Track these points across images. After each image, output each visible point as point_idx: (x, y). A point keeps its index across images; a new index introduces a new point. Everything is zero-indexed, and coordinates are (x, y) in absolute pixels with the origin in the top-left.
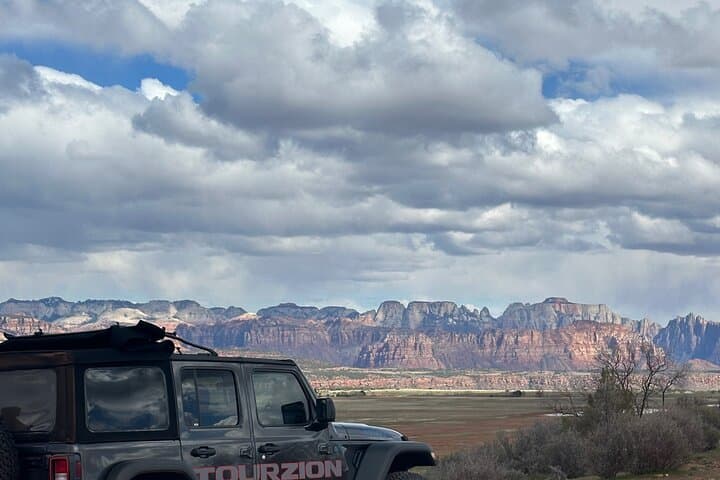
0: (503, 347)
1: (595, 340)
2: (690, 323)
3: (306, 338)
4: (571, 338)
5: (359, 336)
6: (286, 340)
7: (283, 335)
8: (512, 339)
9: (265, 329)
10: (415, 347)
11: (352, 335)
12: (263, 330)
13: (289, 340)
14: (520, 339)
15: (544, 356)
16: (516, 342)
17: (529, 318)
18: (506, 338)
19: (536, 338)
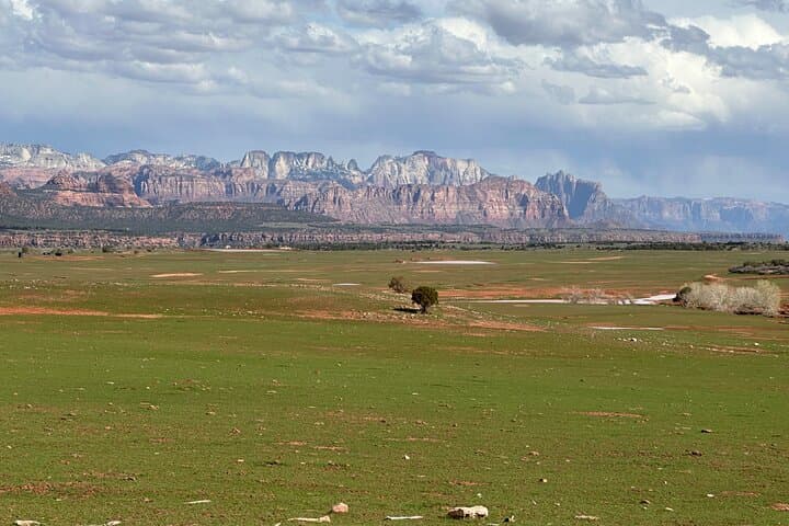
0: (419, 202)
1: (507, 197)
2: (560, 181)
3: (204, 190)
4: (486, 195)
5: (253, 188)
6: (184, 191)
7: (181, 187)
8: (429, 195)
9: (164, 178)
10: (334, 201)
11: (245, 187)
12: (160, 180)
13: (187, 192)
14: (436, 195)
15: (460, 212)
16: (433, 198)
17: (400, 172)
18: (422, 193)
19: (451, 194)
